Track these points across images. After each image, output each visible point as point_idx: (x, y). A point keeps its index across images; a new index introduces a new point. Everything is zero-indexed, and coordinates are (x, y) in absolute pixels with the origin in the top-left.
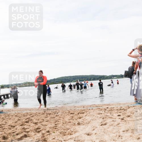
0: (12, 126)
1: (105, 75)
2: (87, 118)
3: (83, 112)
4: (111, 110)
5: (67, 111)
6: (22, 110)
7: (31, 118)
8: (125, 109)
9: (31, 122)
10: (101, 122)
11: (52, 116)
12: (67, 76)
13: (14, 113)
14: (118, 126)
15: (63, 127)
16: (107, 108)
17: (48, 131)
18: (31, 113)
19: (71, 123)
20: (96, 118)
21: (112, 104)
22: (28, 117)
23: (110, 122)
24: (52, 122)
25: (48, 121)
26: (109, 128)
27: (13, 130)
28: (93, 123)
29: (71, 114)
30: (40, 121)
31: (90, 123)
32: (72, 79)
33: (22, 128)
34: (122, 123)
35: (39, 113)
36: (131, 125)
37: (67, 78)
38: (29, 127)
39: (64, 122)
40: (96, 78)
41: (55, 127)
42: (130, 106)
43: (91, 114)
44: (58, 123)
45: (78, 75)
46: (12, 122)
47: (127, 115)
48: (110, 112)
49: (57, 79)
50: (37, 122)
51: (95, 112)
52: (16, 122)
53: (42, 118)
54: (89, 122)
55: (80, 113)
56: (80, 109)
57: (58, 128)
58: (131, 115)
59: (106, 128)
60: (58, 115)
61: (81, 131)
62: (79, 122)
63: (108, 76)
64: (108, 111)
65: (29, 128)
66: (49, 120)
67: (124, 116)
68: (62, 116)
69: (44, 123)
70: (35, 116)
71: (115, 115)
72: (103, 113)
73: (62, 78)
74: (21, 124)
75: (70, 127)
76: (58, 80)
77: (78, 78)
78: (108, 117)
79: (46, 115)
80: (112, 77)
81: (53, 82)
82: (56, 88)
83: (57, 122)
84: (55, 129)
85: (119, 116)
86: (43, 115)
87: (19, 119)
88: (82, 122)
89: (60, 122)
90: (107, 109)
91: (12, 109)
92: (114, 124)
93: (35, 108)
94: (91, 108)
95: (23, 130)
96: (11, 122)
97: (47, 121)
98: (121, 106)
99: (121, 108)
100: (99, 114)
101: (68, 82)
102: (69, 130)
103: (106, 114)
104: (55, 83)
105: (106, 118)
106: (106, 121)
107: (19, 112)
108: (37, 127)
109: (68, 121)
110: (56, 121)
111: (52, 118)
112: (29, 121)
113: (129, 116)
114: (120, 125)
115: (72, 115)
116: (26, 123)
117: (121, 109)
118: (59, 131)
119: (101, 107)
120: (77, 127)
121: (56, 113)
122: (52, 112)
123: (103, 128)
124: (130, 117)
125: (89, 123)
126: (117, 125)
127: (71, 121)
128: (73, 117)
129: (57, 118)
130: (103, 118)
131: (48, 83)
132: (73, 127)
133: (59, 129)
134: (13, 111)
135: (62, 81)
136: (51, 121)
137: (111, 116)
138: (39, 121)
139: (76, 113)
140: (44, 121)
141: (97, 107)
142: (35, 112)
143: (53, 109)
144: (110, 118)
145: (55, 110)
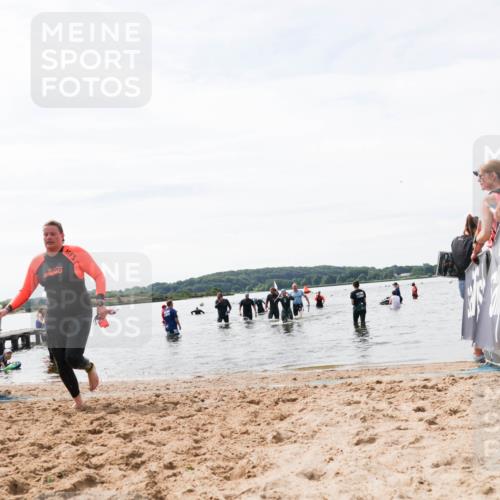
0: (41, 447)
1: (370, 266)
2: (307, 417)
3: (293, 396)
4: (393, 389)
5: (237, 395)
7: (108, 417)
8: (440, 386)
9: (110, 433)
10: (357, 434)
12: (235, 270)
13: (48, 399)
14: (417, 445)
15: (221, 449)
16: (378, 382)
17: (171, 463)
18: (111, 401)
19: (251, 436)
20: (339, 419)
21: (394, 369)
22: (100, 413)
23: (388, 431)
24: (183, 433)
25: (170, 428)
26: (383, 453)
27: (45, 462)
28: (328, 436)
29: (252, 402)
30: (142, 427)
31: (318, 435)
32: (253, 281)
33: (79, 452)
34: (429, 437)
35: (138, 401)
36: (460, 443)
37: (235, 278)
38: (101, 449)
39: (225, 433)
40: (338, 277)
41: (195, 448)
42: (457, 377)
43: (321, 403)
44: (205, 435)
45: (276, 266)
46: (43, 431)
47: (447, 409)
48: (387, 395)
49: (201, 280)
50: (132, 433)
51: (334, 397)
52: (58, 432)
53: (148, 419)
54: (314, 431)
55: (284, 401)
56: (281, 386)
57: (204, 454)
58: (463, 407)
59: (374, 454)
60: (206, 408)
61: (287, 464)
62: (278, 434)
63: (380, 270)
64: (380, 394)
65: (101, 454)
66: (172, 426)
67: (438, 411)
68: (218, 411)
69: (155, 436)
70: (123, 412)
71: (407, 408)
72: (364, 399)
73: (217, 277)
74: (73, 439)
75: (248, 450)
76: (206, 282)
77: (273, 277)
78: (379, 415)
80: (396, 275)
81: (185, 289)
82: (198, 312)
83: (199, 433)
84: (193, 458)
85: (419, 410)
86: (151, 406)
87: (68, 420)
88: (290, 434)
89: (211, 432)
90: (377, 387)
91: (42, 387)
92: (400, 439)
93: (123, 382)
94: (320, 384)
95: (81, 461)
96: (40, 433)
97: (165, 430)
98: (425, 376)
99: (425, 383)
100: (349, 404)
101: (238, 290)
102: (245, 461)
103: (372, 404)
104: (193, 294)
105: (375, 420)
106: (373, 428)
107: (66, 396)
108: (129, 449)
109: (239, 428)
110: (198, 430)
111: (182, 418)
112: (104, 429)
113: (454, 412)
114: (424, 443)
115: (254, 408)
116: (90, 436)
117: (425, 387)
118: (209, 464)
119: (356, 379)
120: (272, 451)
121: (197, 400)
122: (182, 396)
123: (364, 455)
124: (458, 415)
125: (312, 436)
126: (413, 443)
127: (251, 428)
128: (256, 414)
129: (202, 417)
130: (364, 419)
131: (169, 295)
132: (258, 449)
133: (208, 456)
134: (45, 393)
135: (220, 286)
136: (180, 429)
137: (390, 412)
138: (137, 429)
139: (267, 401)
140: (154, 428)
141: (342, 378)
142: (124, 398)
143: (186, 385)
144: (388, 418)
145: (193, 390)
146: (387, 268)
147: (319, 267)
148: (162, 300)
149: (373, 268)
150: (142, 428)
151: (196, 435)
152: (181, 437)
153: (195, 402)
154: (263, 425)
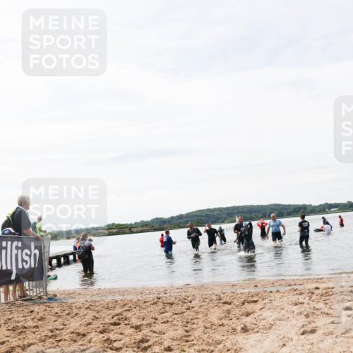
0: (78, 334)
1: (308, 204)
2: (266, 314)
3: (255, 299)
4: (327, 294)
5: (214, 297)
6: (101, 293)
7: (125, 314)
9: (126, 325)
10: (303, 326)
11: (178, 309)
12: (212, 208)
13: (83, 300)
14: (347, 335)
15: (205, 337)
16: (317, 288)
17: (169, 347)
18: (126, 302)
19: (226, 328)
20: (289, 315)
21: (327, 278)
22: (118, 310)
23: (325, 325)
24: (177, 326)
25: (168, 322)
26: (322, 341)
27: (81, 345)
28: (281, 328)
29: (225, 303)
30: (148, 320)
31: (274, 327)
32: (224, 216)
33: (105, 339)
35: (145, 302)
37: (212, 214)
38: (120, 337)
39: (207, 325)
40: (286, 211)
41: (185, 336)
43: (275, 303)
44: (193, 326)
45: (240, 205)
46: (79, 323)
48: (324, 298)
49: (188, 215)
50: (141, 325)
51: (285, 299)
52: (90, 324)
53: (152, 315)
54: (271, 324)
55: (248, 302)
56: (246, 291)
57: (192, 341)
59: (315, 341)
60: (193, 307)
61: (252, 348)
62: (245, 326)
63: (315, 207)
64: (318, 297)
65: (120, 340)
66: (170, 320)
68: (202, 310)
69: (157, 327)
70: (134, 310)
72: (306, 300)
73: (198, 213)
74: (100, 329)
75: (223, 337)
76: (191, 217)
77: (238, 213)
78: (318, 312)
79: (161, 306)
80: (327, 210)
81: (176, 222)
83: (189, 325)
84: (184, 343)
86: (154, 306)
87: (97, 315)
88: (254, 326)
89: (197, 324)
90: (316, 292)
91: (78, 292)
92: (335, 331)
93: (134, 289)
94: (274, 289)
95: (106, 345)
96: (77, 325)
97: (164, 323)
100: (296, 304)
101: (214, 222)
102: (222, 346)
103: (313, 304)
104: (182, 225)
105: (315, 316)
106: (314, 322)
107: (95, 298)
108: (139, 337)
109: (217, 322)
110: (188, 323)
111: (176, 314)
112: (121, 322)
114: (352, 334)
115: (227, 307)
116: (112, 327)
118: (196, 347)
119: (300, 286)
120: (241, 339)
121: (186, 301)
122: (176, 298)
123: (308, 342)
125: (270, 328)
127: (225, 322)
128: (228, 312)
129: (191, 314)
130: (307, 316)
131: (165, 226)
132: (231, 337)
133: (195, 342)
134: (80, 296)
135: (201, 220)
136: (175, 322)
137: (326, 310)
138: (144, 322)
139: (235, 301)
140: (157, 322)
141: (290, 285)
142: (135, 300)
143: (179, 291)
144: (324, 315)
145: (183, 294)
146: (321, 205)
147: (272, 205)
148: (161, 230)
149: (311, 205)
150: (148, 322)
151: (186, 326)
152: (176, 328)
153: (185, 303)
154: (234, 320)
